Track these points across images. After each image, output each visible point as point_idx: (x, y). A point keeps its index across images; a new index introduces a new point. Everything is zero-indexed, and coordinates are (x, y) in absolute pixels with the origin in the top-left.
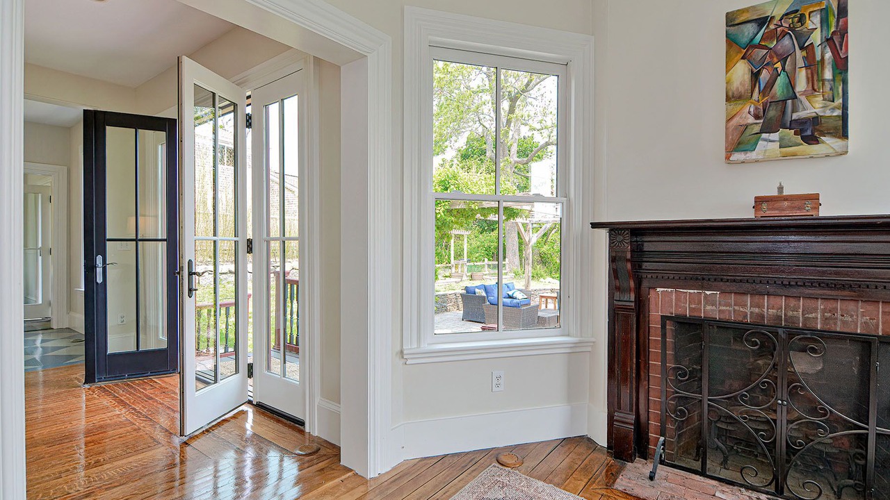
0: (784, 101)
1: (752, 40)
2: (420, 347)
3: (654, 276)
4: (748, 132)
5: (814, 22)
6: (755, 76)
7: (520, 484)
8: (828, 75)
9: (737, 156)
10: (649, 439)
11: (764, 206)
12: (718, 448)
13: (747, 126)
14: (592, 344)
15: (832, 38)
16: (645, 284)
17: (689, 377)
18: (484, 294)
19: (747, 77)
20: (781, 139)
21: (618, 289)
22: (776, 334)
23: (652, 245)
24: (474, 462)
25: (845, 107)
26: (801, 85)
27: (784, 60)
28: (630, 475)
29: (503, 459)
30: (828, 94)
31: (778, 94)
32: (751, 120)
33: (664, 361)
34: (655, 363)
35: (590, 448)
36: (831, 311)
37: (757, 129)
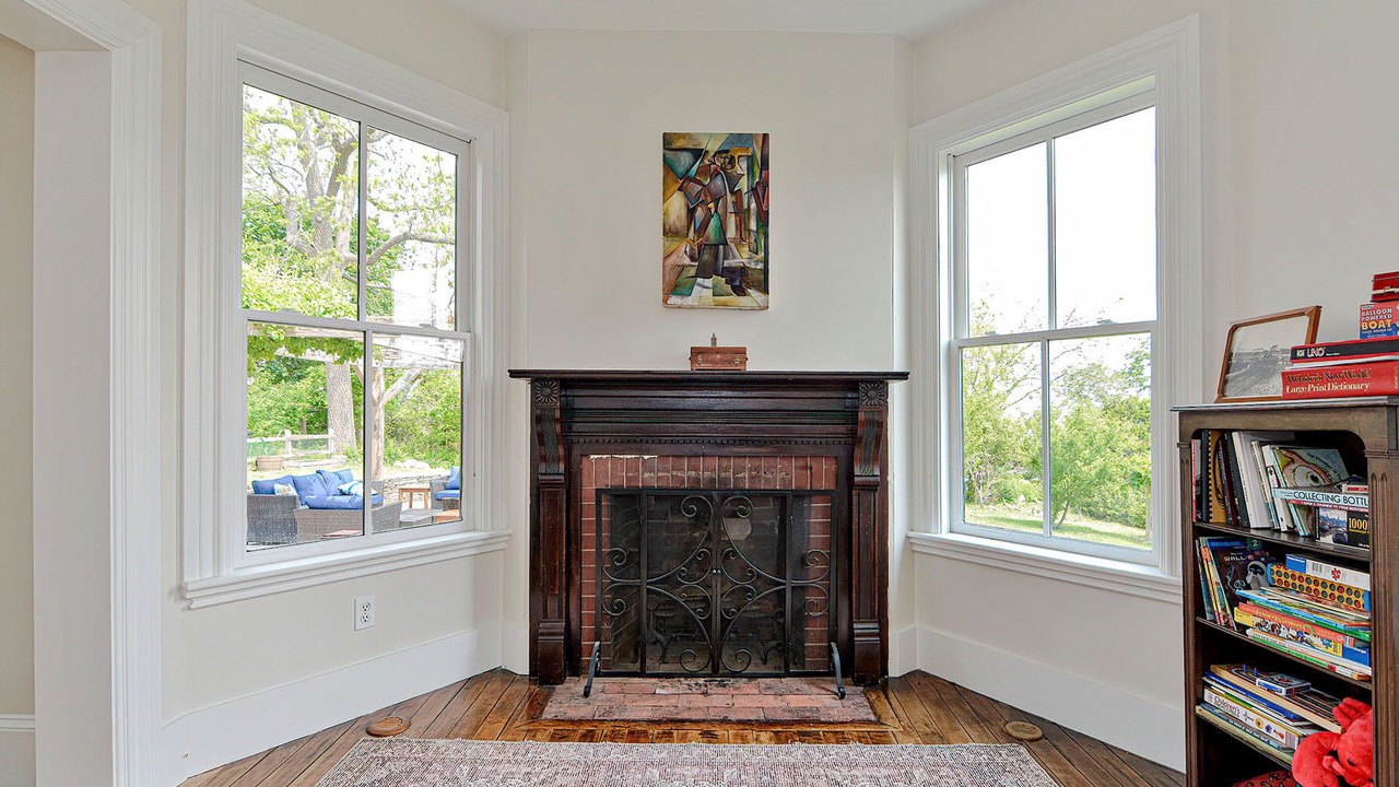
0: (717, 246)
1: (688, 171)
2: (219, 576)
3: (588, 439)
4: (684, 274)
5: (741, 167)
6: (691, 212)
7: (410, 751)
8: (753, 226)
9: (674, 300)
10: (581, 649)
11: (700, 358)
12: (657, 641)
13: (684, 266)
14: (507, 538)
15: (756, 189)
16: (576, 451)
17: (627, 561)
18: (293, 492)
19: (684, 212)
20: (714, 287)
21: (543, 459)
22: (711, 498)
23: (584, 400)
24: (327, 745)
25: (766, 261)
26: (731, 233)
27: (716, 201)
28: (560, 698)
29: (376, 728)
30: (753, 246)
31: (712, 236)
32: (687, 261)
33: (599, 547)
34: (588, 550)
35: (506, 681)
36: (757, 469)
37: (692, 272)
